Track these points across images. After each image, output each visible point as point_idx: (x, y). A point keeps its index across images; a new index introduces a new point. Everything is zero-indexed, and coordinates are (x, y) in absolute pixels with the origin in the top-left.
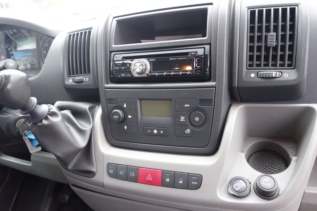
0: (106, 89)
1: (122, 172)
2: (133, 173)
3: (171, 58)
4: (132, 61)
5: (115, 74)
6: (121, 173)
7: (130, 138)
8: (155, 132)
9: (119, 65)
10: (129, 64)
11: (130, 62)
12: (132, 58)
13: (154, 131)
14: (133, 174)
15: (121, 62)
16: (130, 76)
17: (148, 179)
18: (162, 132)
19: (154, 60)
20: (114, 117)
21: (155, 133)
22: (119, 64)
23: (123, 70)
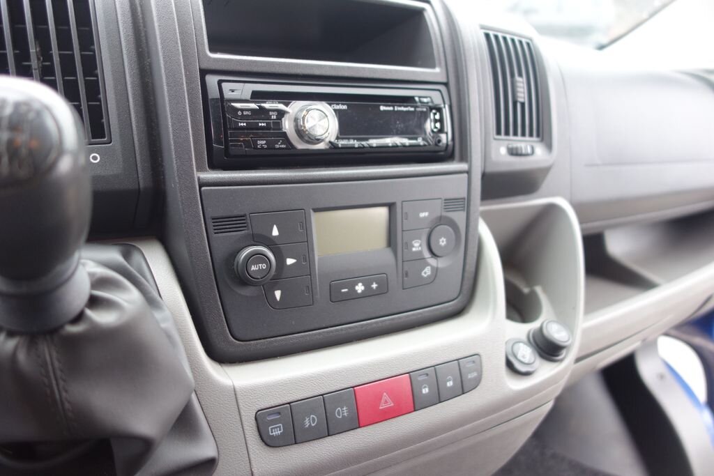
0: (203, 188)
1: (313, 419)
2: (342, 408)
3: (384, 105)
4: (287, 105)
5: (232, 141)
6: (310, 421)
7: (293, 322)
8: (360, 288)
9: (245, 113)
10: (276, 113)
11: (281, 107)
12: (288, 98)
13: (357, 288)
14: (343, 412)
15: (253, 106)
16: (283, 146)
17: (383, 406)
18: (374, 286)
19: (345, 107)
20: (254, 268)
21: (359, 291)
22: (242, 110)
23: (262, 128)
